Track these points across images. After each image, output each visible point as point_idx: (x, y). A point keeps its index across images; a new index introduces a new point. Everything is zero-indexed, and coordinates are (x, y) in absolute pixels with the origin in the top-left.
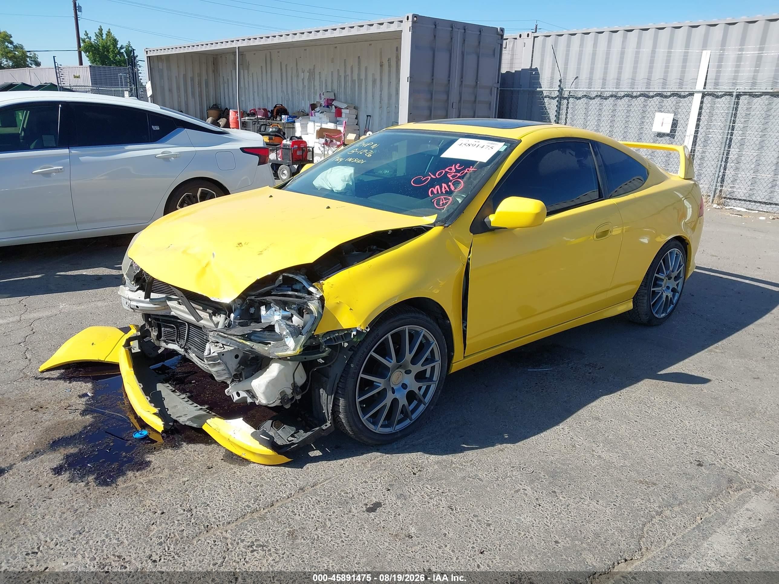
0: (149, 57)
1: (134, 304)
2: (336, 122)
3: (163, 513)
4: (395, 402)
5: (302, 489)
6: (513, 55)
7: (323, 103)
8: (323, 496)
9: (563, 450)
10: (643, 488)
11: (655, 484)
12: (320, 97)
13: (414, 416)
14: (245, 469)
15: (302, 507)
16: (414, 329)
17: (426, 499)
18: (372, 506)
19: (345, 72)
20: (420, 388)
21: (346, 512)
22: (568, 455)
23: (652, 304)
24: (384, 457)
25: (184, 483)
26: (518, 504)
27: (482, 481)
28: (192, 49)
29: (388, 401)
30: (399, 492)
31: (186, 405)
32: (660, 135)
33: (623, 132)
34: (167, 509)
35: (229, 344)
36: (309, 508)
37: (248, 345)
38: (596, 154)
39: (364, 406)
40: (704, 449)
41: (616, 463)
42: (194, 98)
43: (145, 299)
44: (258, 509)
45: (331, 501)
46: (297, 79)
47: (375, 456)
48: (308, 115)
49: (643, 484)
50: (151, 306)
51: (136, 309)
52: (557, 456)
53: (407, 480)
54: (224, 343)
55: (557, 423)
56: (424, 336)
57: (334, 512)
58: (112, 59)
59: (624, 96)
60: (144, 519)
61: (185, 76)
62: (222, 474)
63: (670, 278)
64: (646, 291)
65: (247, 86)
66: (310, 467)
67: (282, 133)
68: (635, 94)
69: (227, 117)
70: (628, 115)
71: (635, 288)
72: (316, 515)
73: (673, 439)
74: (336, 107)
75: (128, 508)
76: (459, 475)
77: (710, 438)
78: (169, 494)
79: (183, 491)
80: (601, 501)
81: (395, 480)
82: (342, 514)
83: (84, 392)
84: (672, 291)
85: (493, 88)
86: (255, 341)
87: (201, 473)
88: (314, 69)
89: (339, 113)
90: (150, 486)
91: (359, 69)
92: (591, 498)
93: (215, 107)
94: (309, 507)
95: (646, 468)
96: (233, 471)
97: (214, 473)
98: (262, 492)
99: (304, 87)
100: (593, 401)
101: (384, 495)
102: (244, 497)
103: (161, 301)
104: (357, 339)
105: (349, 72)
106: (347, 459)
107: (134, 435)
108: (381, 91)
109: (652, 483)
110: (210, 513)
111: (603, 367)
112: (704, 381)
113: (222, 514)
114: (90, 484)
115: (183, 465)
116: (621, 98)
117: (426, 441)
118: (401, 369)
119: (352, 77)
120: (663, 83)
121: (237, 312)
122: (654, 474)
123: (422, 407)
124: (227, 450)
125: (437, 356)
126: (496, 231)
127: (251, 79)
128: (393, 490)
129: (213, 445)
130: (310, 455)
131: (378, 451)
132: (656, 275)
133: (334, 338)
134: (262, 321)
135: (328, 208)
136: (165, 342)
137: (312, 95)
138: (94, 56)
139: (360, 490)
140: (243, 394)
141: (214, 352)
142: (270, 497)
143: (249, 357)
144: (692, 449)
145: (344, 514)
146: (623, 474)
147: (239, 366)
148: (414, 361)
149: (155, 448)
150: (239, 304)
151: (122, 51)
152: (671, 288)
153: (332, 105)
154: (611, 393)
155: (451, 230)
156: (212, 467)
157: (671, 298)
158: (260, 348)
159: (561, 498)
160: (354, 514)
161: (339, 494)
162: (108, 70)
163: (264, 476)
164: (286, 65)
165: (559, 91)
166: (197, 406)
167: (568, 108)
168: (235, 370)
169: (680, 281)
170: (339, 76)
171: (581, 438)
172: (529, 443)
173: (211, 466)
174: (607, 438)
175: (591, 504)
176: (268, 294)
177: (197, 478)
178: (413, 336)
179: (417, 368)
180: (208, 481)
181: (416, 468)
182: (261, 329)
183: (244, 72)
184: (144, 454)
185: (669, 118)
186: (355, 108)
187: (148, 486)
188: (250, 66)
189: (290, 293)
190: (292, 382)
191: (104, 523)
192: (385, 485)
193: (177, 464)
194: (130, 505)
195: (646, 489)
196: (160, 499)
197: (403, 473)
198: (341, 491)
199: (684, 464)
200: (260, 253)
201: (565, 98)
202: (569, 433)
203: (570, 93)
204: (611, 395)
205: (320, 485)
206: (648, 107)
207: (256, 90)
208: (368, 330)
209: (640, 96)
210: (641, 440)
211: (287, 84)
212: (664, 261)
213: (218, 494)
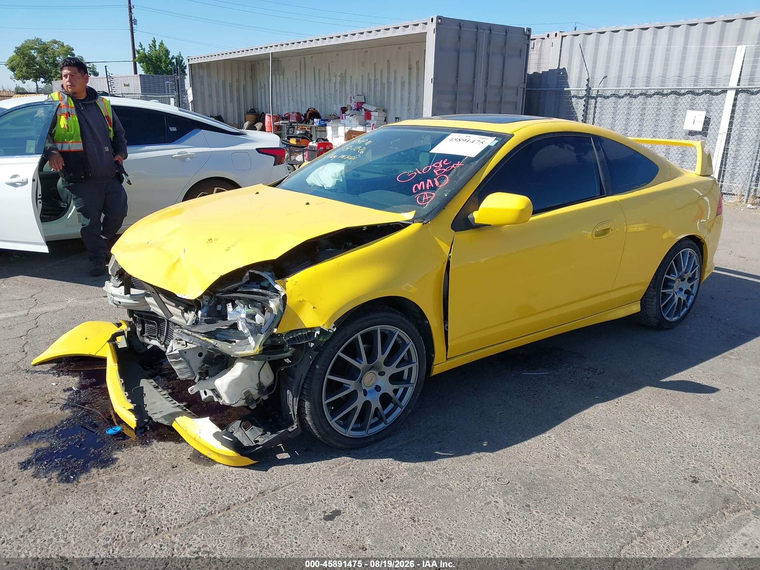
0: (191, 65)
1: (117, 299)
2: (365, 125)
3: (116, 514)
4: (367, 405)
5: (262, 493)
6: (540, 55)
7: (353, 106)
8: (282, 501)
9: (545, 459)
10: (627, 505)
11: (641, 501)
12: (351, 100)
13: (390, 420)
14: (209, 469)
15: (258, 512)
16: (387, 329)
17: (389, 509)
18: (331, 514)
19: (375, 75)
20: (396, 391)
21: (303, 519)
22: (550, 466)
23: (661, 306)
24: (354, 462)
25: (145, 482)
26: (486, 517)
27: (452, 491)
28: (229, 56)
29: (359, 403)
30: (362, 500)
31: (165, 401)
32: (692, 133)
33: (652, 131)
34: (122, 509)
35: (191, 342)
36: (265, 514)
37: (211, 343)
38: (598, 149)
39: (333, 408)
40: (703, 464)
41: (601, 476)
42: (233, 103)
43: (125, 295)
44: (213, 512)
45: (290, 506)
46: (330, 83)
47: (345, 461)
48: (339, 118)
49: (628, 500)
50: (131, 301)
51: (119, 305)
52: (537, 467)
53: (372, 487)
54: (187, 340)
55: (544, 431)
56: (398, 336)
57: (290, 519)
58: (164, 69)
59: (654, 94)
60: (95, 519)
61: (224, 82)
62: (185, 474)
63: (683, 280)
64: (655, 293)
65: (282, 91)
66: (275, 470)
67: (309, 135)
68: (665, 92)
69: (263, 121)
70: (658, 113)
71: (642, 289)
72: (270, 521)
73: (669, 452)
74: (365, 110)
75: (83, 507)
76: (429, 483)
77: (710, 452)
78: (127, 493)
79: (142, 491)
80: (577, 518)
81: (360, 487)
82: (298, 522)
83: (70, 386)
84: (685, 293)
85: (519, 88)
86: (220, 339)
87: (164, 472)
88: (346, 73)
89: (368, 115)
90: (111, 484)
91: (389, 72)
92: (568, 514)
93: (253, 111)
94: (266, 512)
95: (633, 483)
96: (197, 471)
97: (178, 473)
98: (221, 494)
99: (336, 91)
100: (587, 408)
101: (345, 503)
102: (202, 499)
103: (140, 297)
104: (323, 339)
105: (378, 76)
106: (315, 463)
107: (108, 431)
108: (409, 93)
109: (638, 500)
110: (164, 515)
111: (603, 372)
112: (711, 390)
113: (175, 516)
114: (52, 480)
115: (149, 463)
116: (651, 96)
117: (401, 446)
118: (373, 370)
119: (381, 80)
120: (695, 81)
121: (205, 309)
122: (642, 490)
123: (399, 410)
124: (195, 449)
125: (415, 357)
126: (481, 228)
127: (286, 84)
128: (356, 497)
129: (182, 444)
130: (278, 457)
131: (348, 455)
132: (665, 276)
133: (297, 337)
134: (229, 318)
135: (308, 204)
136: (148, 338)
137: (344, 98)
138: (147, 66)
139: (322, 496)
140: (210, 393)
141: (176, 350)
142: (227, 500)
143: (214, 355)
144: (689, 463)
145: (300, 522)
146: (607, 489)
147: (203, 365)
148: (387, 363)
149: (125, 445)
150: (207, 301)
151: (174, 61)
152: (684, 291)
153: (362, 108)
154: (608, 400)
155: (431, 226)
156: (176, 467)
157: (684, 300)
158: (223, 346)
159: (534, 513)
160: (310, 522)
161: (299, 500)
162: (157, 78)
163: (227, 478)
164: (319, 70)
165: (586, 90)
166: (175, 403)
167: (595, 107)
168: (199, 369)
169: (696, 282)
170: (369, 80)
171: (568, 447)
172: (510, 452)
173: (176, 465)
174: (596, 448)
175: (566, 521)
176: (235, 291)
177: (159, 477)
178: (386, 336)
179: (392, 370)
180: (169, 481)
181: (385, 474)
182: (227, 327)
183: (279, 77)
184: (112, 451)
185: (701, 116)
186: (383, 111)
187: (108, 484)
188: (285, 71)
189: (255, 290)
190: (257, 382)
191: (56, 521)
192: (349, 491)
193: (142, 462)
194: (85, 504)
195: (630, 507)
196: (117, 498)
197: (370, 480)
198: (302, 496)
199: (677, 480)
200: (228, 250)
201: (593, 98)
202: (555, 441)
203: (598, 93)
204: (608, 402)
205: (281, 489)
206: (679, 105)
207: (291, 95)
208: (335, 330)
209: (671, 93)
210: (633, 452)
211: (320, 88)
212: (675, 261)
213: (176, 495)
